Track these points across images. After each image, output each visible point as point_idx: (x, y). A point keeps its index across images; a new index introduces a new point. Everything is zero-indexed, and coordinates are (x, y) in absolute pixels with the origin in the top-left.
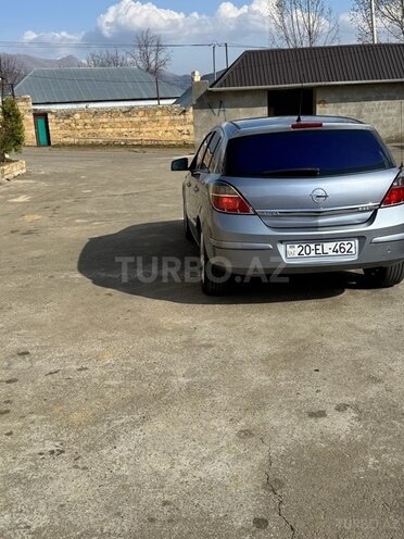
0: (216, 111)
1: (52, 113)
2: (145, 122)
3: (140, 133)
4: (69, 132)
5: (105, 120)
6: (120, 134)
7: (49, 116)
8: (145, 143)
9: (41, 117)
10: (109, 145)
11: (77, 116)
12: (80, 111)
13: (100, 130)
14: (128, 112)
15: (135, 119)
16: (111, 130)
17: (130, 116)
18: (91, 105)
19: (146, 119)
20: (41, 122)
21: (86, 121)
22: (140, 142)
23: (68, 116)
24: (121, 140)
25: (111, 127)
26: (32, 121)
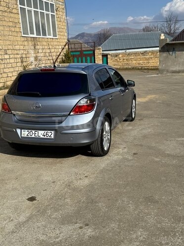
0: (171, 53)
1: (110, 55)
2: (151, 58)
3: (149, 63)
4: (116, 63)
5: (133, 57)
6: (139, 64)
7: (109, 56)
8: (151, 68)
9: (105, 56)
10: (133, 69)
11: (121, 56)
12: (122, 53)
13: (130, 62)
14: (144, 53)
15: (147, 57)
16: (135, 62)
17: (144, 55)
18: (128, 51)
19: (152, 56)
20: (105, 59)
21: (125, 58)
22: (148, 68)
23: (117, 56)
24: (139, 66)
25: (135, 60)
26: (101, 58)
